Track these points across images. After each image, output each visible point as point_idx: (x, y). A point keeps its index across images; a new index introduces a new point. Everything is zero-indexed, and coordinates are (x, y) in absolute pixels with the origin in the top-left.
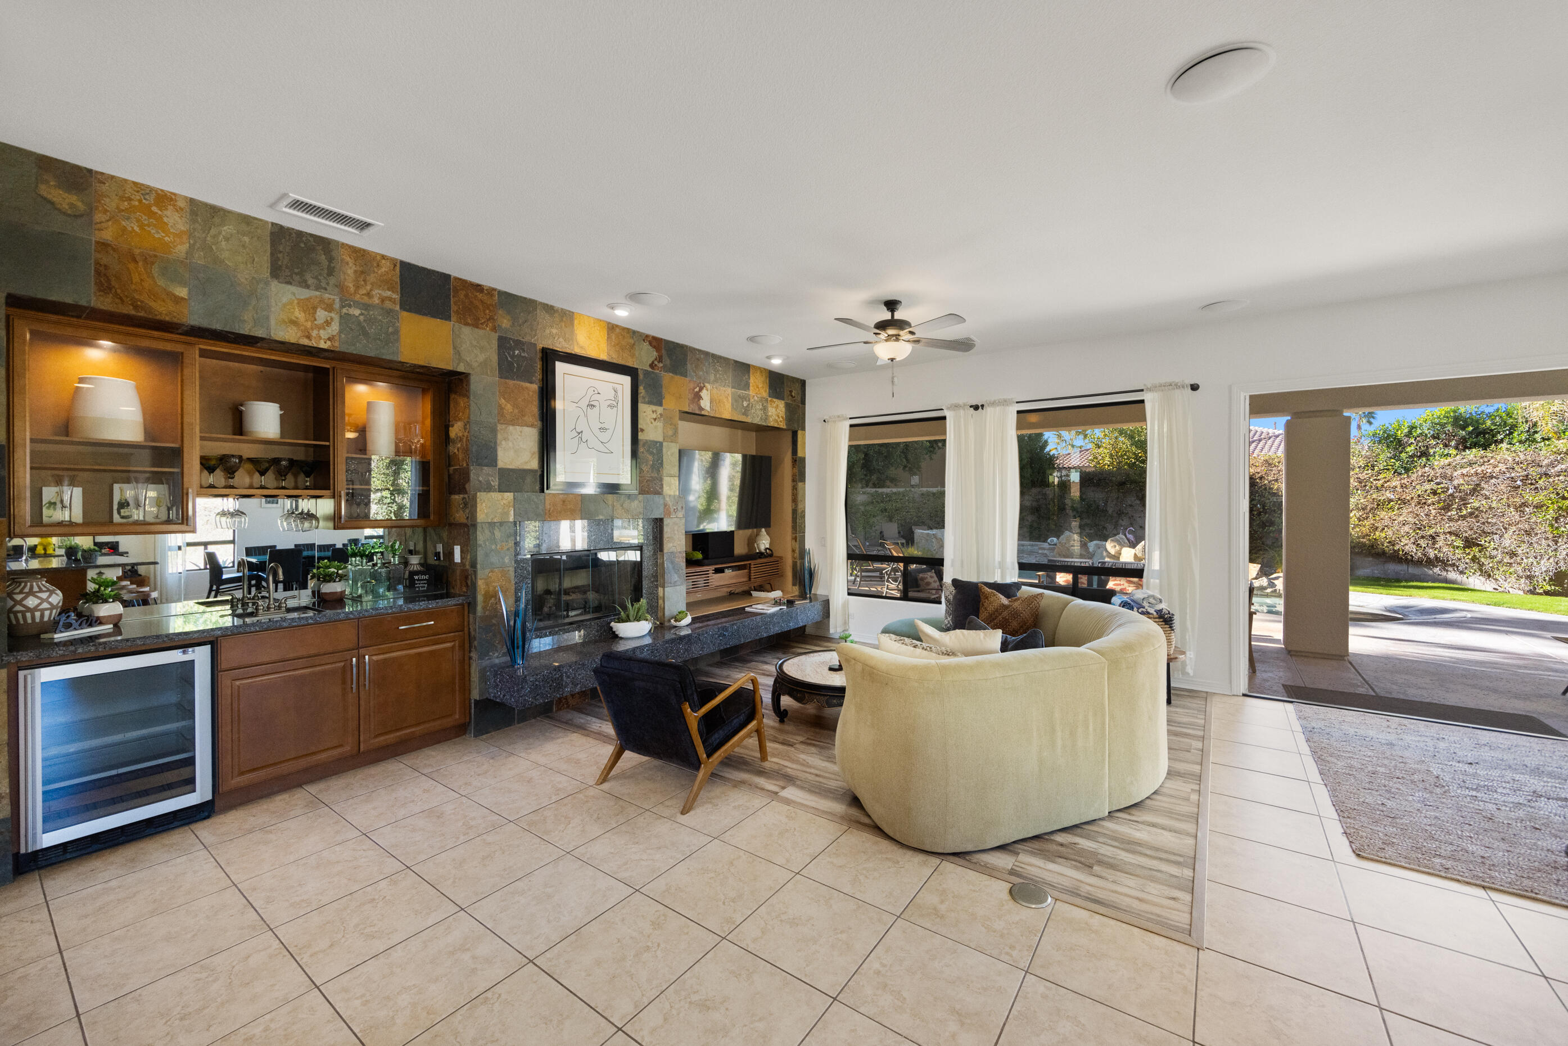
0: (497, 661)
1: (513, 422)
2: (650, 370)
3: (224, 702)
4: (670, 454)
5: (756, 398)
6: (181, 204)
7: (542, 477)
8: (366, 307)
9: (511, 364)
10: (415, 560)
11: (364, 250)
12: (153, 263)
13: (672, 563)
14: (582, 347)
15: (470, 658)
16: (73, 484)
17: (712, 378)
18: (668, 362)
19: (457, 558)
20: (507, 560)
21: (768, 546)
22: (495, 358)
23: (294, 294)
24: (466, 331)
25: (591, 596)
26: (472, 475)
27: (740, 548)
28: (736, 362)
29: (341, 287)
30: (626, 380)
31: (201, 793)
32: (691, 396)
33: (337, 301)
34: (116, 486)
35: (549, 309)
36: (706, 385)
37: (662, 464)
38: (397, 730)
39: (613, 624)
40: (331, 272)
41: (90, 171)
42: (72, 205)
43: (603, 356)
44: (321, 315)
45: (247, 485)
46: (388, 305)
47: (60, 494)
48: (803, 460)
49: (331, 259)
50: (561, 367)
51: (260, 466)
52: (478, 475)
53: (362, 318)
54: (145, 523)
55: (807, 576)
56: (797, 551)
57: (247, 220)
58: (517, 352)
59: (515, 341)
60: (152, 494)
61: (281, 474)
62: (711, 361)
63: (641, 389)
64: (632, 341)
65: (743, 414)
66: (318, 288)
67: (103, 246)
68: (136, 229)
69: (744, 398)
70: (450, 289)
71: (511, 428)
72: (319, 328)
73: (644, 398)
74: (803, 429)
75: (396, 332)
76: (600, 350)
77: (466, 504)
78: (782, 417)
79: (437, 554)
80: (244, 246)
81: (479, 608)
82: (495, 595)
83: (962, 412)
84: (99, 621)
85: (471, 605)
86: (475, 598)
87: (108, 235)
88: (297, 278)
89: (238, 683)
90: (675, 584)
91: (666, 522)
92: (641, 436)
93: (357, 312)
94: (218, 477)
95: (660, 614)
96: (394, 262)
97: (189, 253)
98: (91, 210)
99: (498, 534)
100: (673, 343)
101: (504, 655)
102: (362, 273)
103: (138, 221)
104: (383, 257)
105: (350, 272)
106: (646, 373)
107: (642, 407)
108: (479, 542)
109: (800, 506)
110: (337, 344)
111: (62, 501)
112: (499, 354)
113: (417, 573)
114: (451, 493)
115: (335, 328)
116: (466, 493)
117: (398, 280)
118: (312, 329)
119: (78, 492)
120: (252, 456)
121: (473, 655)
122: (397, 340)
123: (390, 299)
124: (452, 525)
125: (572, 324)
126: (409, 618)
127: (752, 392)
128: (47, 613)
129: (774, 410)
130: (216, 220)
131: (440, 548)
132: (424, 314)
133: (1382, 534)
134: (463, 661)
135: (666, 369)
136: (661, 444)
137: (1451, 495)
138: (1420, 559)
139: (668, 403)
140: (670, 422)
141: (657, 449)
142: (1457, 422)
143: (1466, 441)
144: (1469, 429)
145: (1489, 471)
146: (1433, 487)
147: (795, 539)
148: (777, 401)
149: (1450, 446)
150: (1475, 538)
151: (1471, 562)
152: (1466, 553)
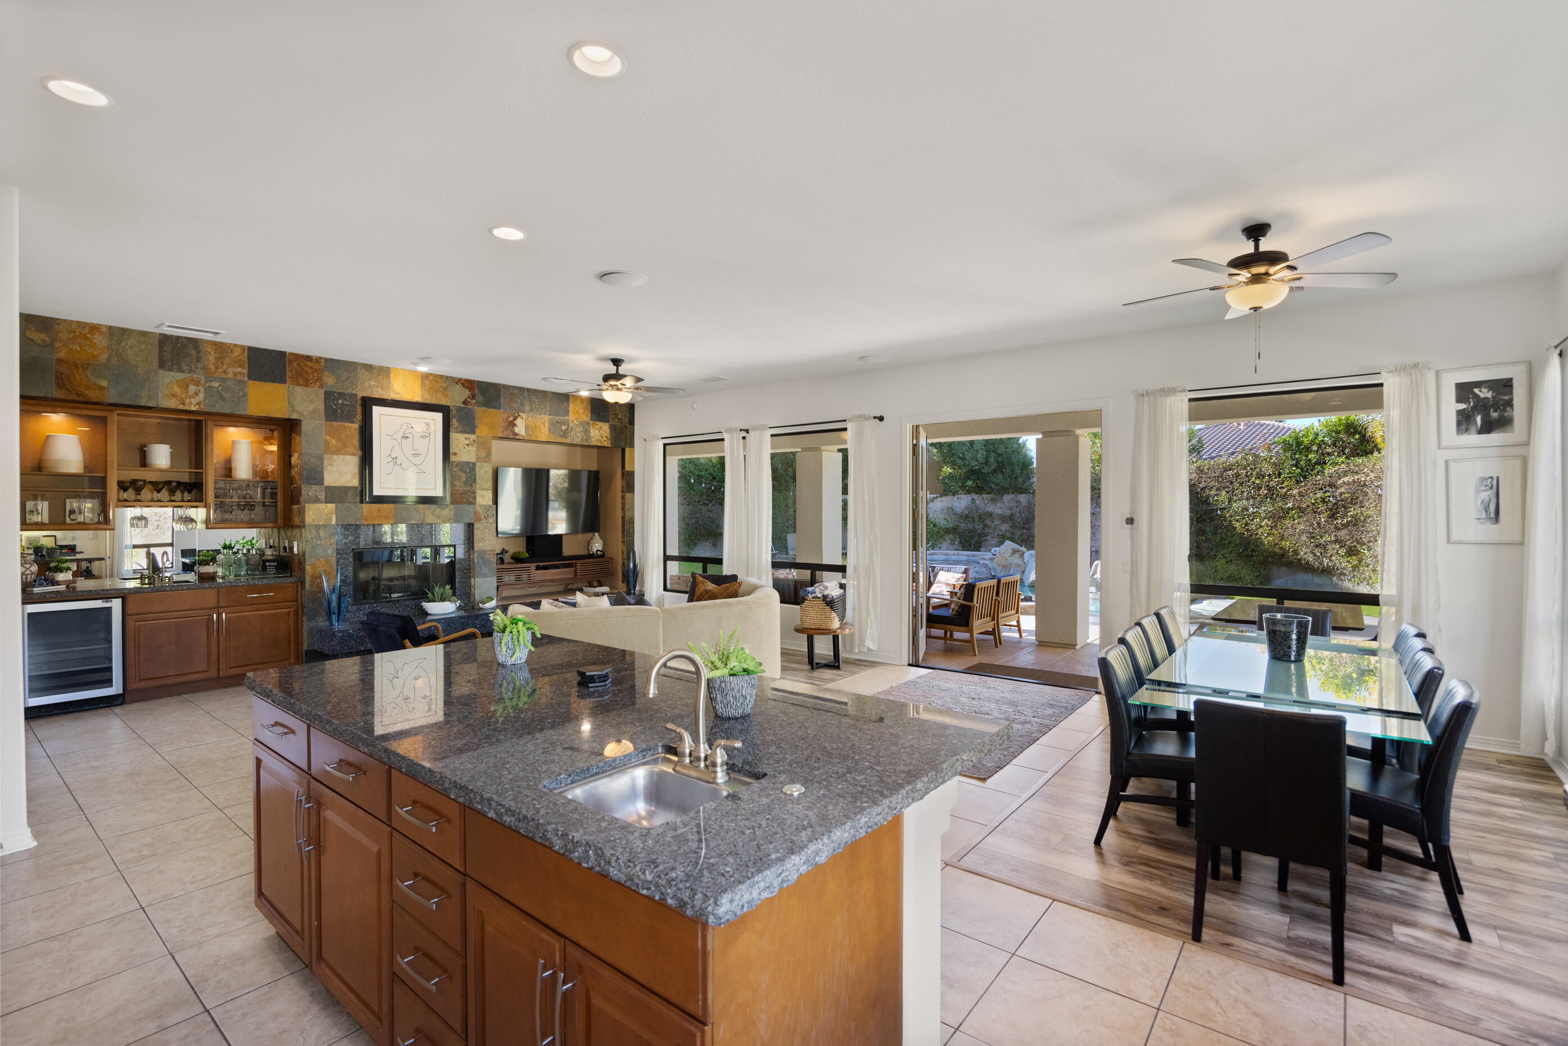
0: (320, 624)
1: (338, 452)
2: (463, 406)
3: (130, 636)
4: (484, 473)
5: (576, 422)
6: (104, 330)
7: (362, 491)
8: (223, 380)
9: (335, 411)
10: (269, 552)
11: (222, 343)
12: (87, 368)
13: (483, 558)
14: (397, 393)
15: (302, 621)
16: (43, 499)
17: (527, 408)
18: (481, 398)
19: (295, 550)
20: (330, 552)
21: (600, 548)
22: (322, 407)
23: (174, 377)
24: (299, 390)
26: (303, 491)
27: (567, 550)
28: (553, 393)
29: (206, 370)
30: (438, 417)
31: (116, 688)
32: (505, 425)
33: (203, 378)
34: (68, 501)
35: (369, 367)
36: (521, 414)
37: (475, 480)
38: (247, 665)
39: (423, 604)
40: (198, 360)
41: (52, 319)
42: (43, 340)
43: (417, 398)
44: (192, 388)
45: (149, 499)
46: (239, 377)
47: (36, 506)
48: (632, 473)
49: (198, 352)
50: (376, 410)
51: (157, 486)
52: (308, 491)
53: (220, 388)
54: (84, 523)
55: (631, 575)
57: (143, 334)
58: (340, 401)
59: (338, 393)
60: (89, 505)
61: (172, 492)
62: (526, 394)
63: (454, 422)
64: (445, 385)
65: (562, 436)
66: (190, 371)
67: (60, 361)
68: (78, 349)
69: (562, 423)
70: (285, 362)
71: (336, 457)
72: (191, 397)
73: (456, 428)
74: (632, 446)
75: (245, 395)
76: (416, 396)
77: (299, 512)
78: (607, 437)
79: (283, 548)
80: (142, 351)
81: (307, 585)
82: (320, 577)
83: (735, 435)
84: (58, 583)
85: (303, 583)
86: (304, 578)
87: (62, 355)
88: (176, 366)
89: (138, 623)
90: (485, 576)
91: (477, 526)
92: (453, 459)
93: (217, 384)
94: (130, 494)
95: (467, 598)
96: (243, 348)
97: (109, 359)
98: (53, 340)
99: (322, 533)
100: (486, 383)
101: (324, 621)
102: (220, 359)
103: (79, 343)
104: (236, 345)
105: (212, 358)
106: (459, 409)
107: (454, 436)
108: (307, 537)
109: (628, 514)
110: (202, 407)
111: (37, 510)
112: (325, 404)
113: (268, 561)
114: (292, 505)
115: (201, 396)
116: (300, 504)
117: (246, 360)
118: (186, 398)
119: (46, 504)
120: (153, 480)
121: (304, 619)
122: (246, 401)
123: (240, 373)
124: (292, 527)
125: (389, 377)
126: (254, 589)
127: (570, 416)
128: (29, 576)
129: (597, 431)
130: (125, 337)
131: (285, 543)
132: (266, 381)
133: (1288, 543)
134: (297, 622)
135: (479, 404)
136: (474, 464)
137: (1336, 504)
138: (1318, 567)
139: (482, 430)
140: (484, 446)
141: (470, 469)
142: (1349, 430)
143: (1357, 449)
144: (1357, 437)
145: (1363, 479)
146: (1322, 495)
147: (623, 542)
148: (600, 424)
149: (1344, 454)
150: (1355, 546)
151: (1353, 571)
152: (1348, 562)
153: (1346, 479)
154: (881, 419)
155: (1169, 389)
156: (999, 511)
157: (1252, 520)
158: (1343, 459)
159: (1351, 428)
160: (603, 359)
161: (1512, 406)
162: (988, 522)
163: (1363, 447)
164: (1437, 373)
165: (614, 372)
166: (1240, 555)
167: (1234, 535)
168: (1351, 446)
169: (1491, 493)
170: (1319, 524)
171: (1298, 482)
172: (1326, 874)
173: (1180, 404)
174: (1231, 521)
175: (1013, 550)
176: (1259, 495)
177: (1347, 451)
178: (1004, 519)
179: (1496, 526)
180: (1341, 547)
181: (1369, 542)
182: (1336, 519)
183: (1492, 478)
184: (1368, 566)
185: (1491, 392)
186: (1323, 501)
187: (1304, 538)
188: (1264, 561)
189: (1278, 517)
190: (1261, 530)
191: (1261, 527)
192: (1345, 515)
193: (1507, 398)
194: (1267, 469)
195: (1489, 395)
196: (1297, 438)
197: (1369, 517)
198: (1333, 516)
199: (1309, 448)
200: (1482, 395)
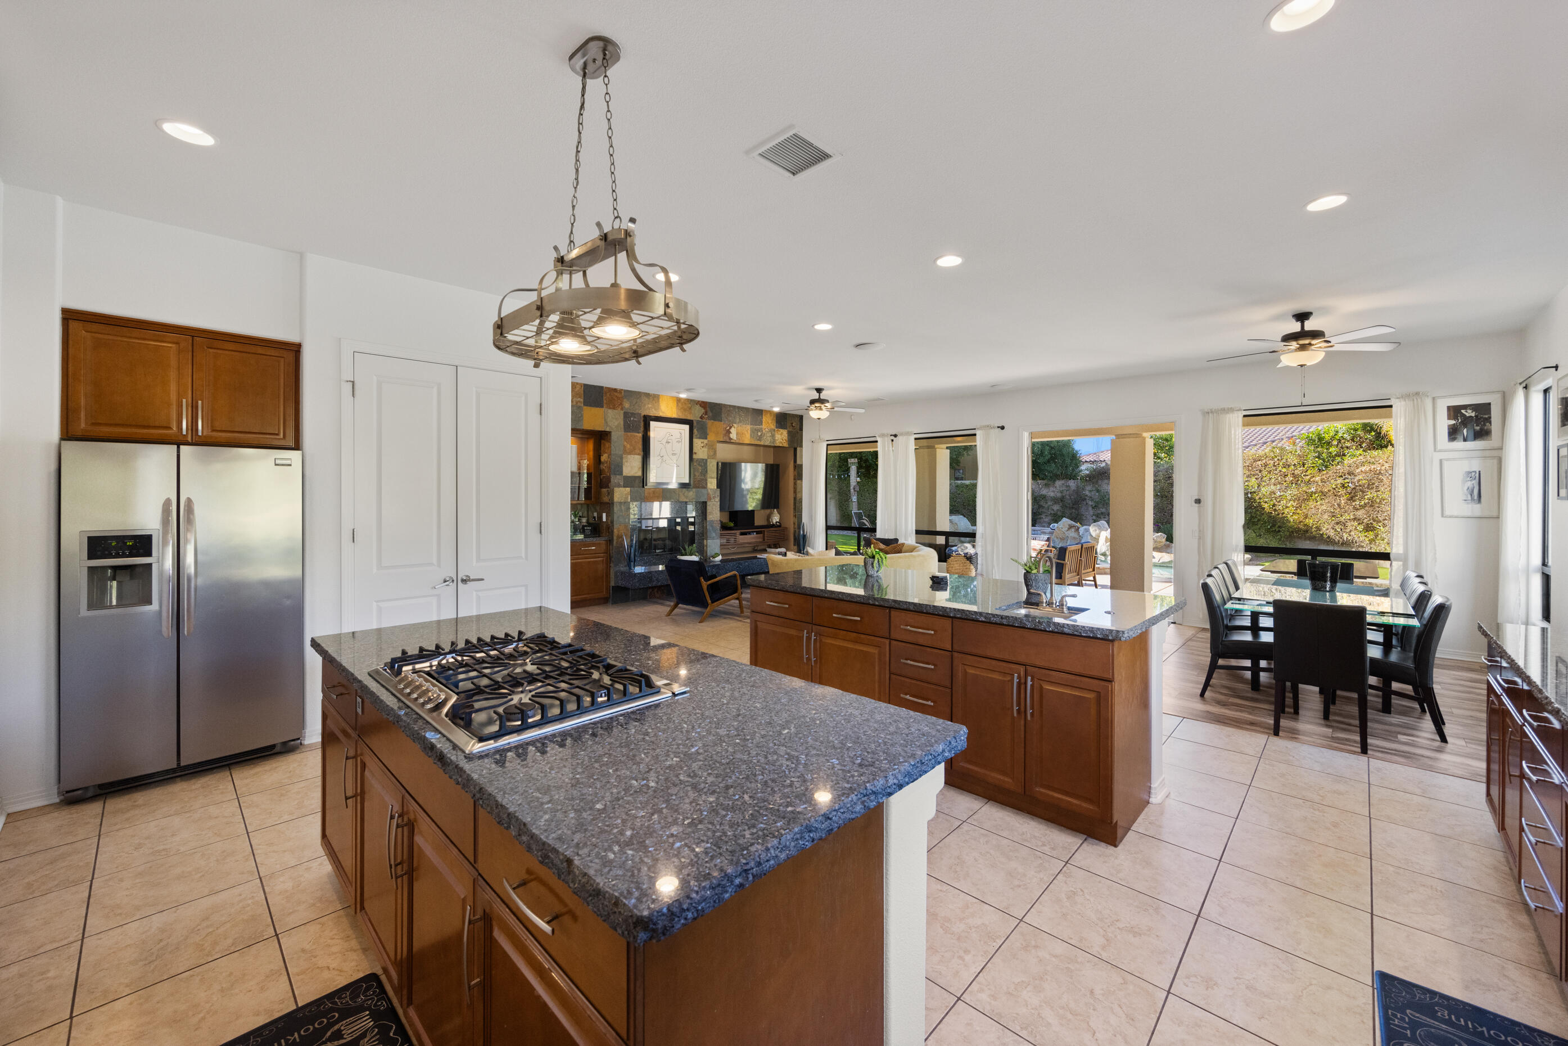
0: (622, 569)
1: (630, 453)
2: (700, 420)
4: (712, 467)
5: (767, 430)
7: (643, 480)
9: (629, 426)
10: (584, 520)
13: (712, 526)
14: (663, 412)
17: (738, 420)
18: (711, 414)
19: (604, 519)
20: (627, 521)
21: (778, 520)
22: (622, 423)
24: (610, 411)
25: (667, 542)
26: (612, 480)
27: (759, 521)
28: (753, 409)
30: (687, 427)
32: (724, 432)
35: (648, 395)
36: (734, 424)
37: (707, 471)
38: (580, 595)
43: (674, 416)
46: (579, 404)
48: (801, 466)
50: (652, 423)
52: (615, 479)
55: (802, 540)
56: (796, 524)
58: (632, 419)
59: (631, 413)
62: (737, 411)
63: (695, 431)
64: (690, 405)
65: (758, 440)
69: (759, 430)
70: (603, 393)
71: (629, 456)
73: (696, 436)
74: (801, 446)
75: (582, 416)
76: (674, 414)
77: (609, 493)
78: (786, 440)
79: (594, 518)
81: (615, 543)
82: (622, 537)
83: (886, 438)
85: (611, 541)
86: (613, 537)
90: (713, 538)
91: (708, 503)
92: (695, 456)
95: (705, 555)
96: (581, 384)
99: (623, 507)
100: (713, 403)
101: (625, 566)
104: (577, 383)
106: (698, 422)
107: (695, 441)
108: (615, 511)
109: (798, 495)
112: (624, 421)
113: (586, 526)
114: (601, 488)
116: (609, 488)
117: (583, 393)
121: (612, 565)
122: (582, 420)
123: (580, 402)
124: (603, 504)
125: (659, 401)
126: (586, 544)
127: (764, 426)
129: (780, 436)
131: (595, 514)
132: (593, 407)
133: (1311, 521)
134: (608, 568)
135: (710, 418)
136: (706, 460)
137: (1354, 488)
138: (1339, 541)
139: (711, 437)
140: (711, 447)
141: (704, 463)
142: (1365, 428)
143: (1373, 444)
144: (1373, 433)
145: (1378, 469)
146: (1342, 482)
147: (795, 516)
148: (781, 430)
149: (1362, 447)
150: (1371, 524)
151: (1370, 543)
152: (1366, 536)
153: (1363, 469)
154: (1003, 428)
155: (1228, 409)
156: (1052, 494)
157: (1279, 502)
158: (1361, 451)
159: (1368, 428)
160: (810, 389)
161: (1490, 423)
162: (1042, 503)
163: (1378, 442)
164: (1434, 399)
165: (817, 398)
166: (1268, 531)
167: (1263, 514)
168: (1368, 441)
169: (1475, 482)
170: (1339, 505)
171: (1320, 470)
172: (1355, 695)
173: (1237, 418)
174: (1260, 502)
175: (1069, 525)
176: (1285, 481)
177: (1364, 445)
178: (1055, 500)
179: (1478, 505)
180: (1359, 524)
181: (1384, 520)
182: (1354, 501)
183: (1475, 472)
184: (1383, 540)
185: (1474, 413)
186: (1343, 486)
187: (1326, 516)
188: (1290, 535)
189: (1303, 499)
190: (1287, 510)
191: (1287, 507)
192: (1363, 498)
193: (1487, 416)
194: (1293, 460)
195: (1473, 414)
196: (1319, 435)
197: (1384, 500)
198: (1352, 499)
199: (1329, 443)
200: (1467, 415)
